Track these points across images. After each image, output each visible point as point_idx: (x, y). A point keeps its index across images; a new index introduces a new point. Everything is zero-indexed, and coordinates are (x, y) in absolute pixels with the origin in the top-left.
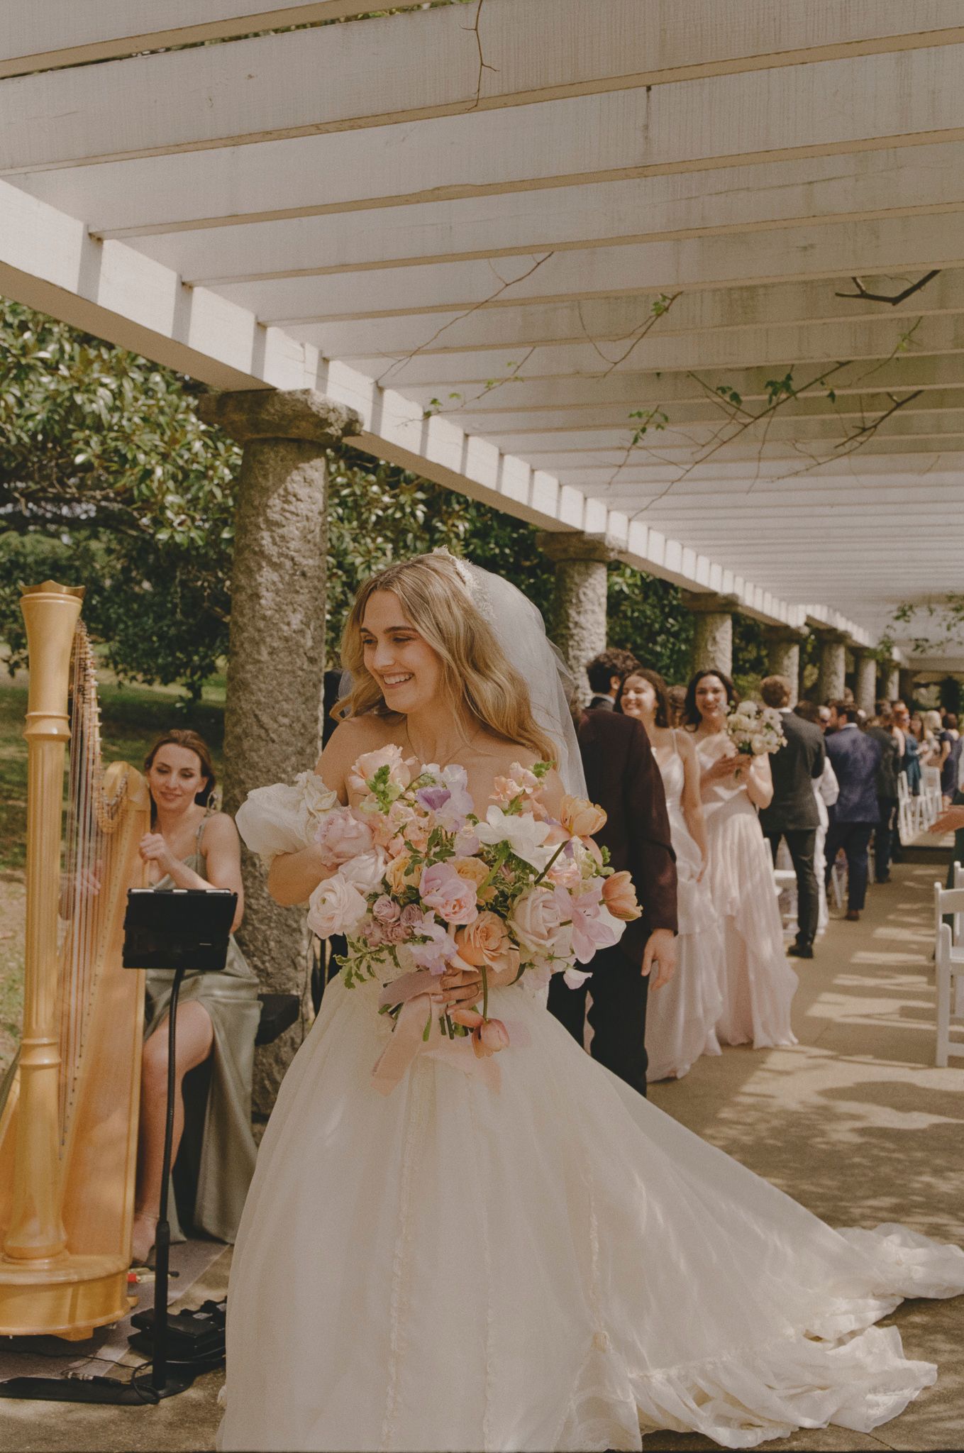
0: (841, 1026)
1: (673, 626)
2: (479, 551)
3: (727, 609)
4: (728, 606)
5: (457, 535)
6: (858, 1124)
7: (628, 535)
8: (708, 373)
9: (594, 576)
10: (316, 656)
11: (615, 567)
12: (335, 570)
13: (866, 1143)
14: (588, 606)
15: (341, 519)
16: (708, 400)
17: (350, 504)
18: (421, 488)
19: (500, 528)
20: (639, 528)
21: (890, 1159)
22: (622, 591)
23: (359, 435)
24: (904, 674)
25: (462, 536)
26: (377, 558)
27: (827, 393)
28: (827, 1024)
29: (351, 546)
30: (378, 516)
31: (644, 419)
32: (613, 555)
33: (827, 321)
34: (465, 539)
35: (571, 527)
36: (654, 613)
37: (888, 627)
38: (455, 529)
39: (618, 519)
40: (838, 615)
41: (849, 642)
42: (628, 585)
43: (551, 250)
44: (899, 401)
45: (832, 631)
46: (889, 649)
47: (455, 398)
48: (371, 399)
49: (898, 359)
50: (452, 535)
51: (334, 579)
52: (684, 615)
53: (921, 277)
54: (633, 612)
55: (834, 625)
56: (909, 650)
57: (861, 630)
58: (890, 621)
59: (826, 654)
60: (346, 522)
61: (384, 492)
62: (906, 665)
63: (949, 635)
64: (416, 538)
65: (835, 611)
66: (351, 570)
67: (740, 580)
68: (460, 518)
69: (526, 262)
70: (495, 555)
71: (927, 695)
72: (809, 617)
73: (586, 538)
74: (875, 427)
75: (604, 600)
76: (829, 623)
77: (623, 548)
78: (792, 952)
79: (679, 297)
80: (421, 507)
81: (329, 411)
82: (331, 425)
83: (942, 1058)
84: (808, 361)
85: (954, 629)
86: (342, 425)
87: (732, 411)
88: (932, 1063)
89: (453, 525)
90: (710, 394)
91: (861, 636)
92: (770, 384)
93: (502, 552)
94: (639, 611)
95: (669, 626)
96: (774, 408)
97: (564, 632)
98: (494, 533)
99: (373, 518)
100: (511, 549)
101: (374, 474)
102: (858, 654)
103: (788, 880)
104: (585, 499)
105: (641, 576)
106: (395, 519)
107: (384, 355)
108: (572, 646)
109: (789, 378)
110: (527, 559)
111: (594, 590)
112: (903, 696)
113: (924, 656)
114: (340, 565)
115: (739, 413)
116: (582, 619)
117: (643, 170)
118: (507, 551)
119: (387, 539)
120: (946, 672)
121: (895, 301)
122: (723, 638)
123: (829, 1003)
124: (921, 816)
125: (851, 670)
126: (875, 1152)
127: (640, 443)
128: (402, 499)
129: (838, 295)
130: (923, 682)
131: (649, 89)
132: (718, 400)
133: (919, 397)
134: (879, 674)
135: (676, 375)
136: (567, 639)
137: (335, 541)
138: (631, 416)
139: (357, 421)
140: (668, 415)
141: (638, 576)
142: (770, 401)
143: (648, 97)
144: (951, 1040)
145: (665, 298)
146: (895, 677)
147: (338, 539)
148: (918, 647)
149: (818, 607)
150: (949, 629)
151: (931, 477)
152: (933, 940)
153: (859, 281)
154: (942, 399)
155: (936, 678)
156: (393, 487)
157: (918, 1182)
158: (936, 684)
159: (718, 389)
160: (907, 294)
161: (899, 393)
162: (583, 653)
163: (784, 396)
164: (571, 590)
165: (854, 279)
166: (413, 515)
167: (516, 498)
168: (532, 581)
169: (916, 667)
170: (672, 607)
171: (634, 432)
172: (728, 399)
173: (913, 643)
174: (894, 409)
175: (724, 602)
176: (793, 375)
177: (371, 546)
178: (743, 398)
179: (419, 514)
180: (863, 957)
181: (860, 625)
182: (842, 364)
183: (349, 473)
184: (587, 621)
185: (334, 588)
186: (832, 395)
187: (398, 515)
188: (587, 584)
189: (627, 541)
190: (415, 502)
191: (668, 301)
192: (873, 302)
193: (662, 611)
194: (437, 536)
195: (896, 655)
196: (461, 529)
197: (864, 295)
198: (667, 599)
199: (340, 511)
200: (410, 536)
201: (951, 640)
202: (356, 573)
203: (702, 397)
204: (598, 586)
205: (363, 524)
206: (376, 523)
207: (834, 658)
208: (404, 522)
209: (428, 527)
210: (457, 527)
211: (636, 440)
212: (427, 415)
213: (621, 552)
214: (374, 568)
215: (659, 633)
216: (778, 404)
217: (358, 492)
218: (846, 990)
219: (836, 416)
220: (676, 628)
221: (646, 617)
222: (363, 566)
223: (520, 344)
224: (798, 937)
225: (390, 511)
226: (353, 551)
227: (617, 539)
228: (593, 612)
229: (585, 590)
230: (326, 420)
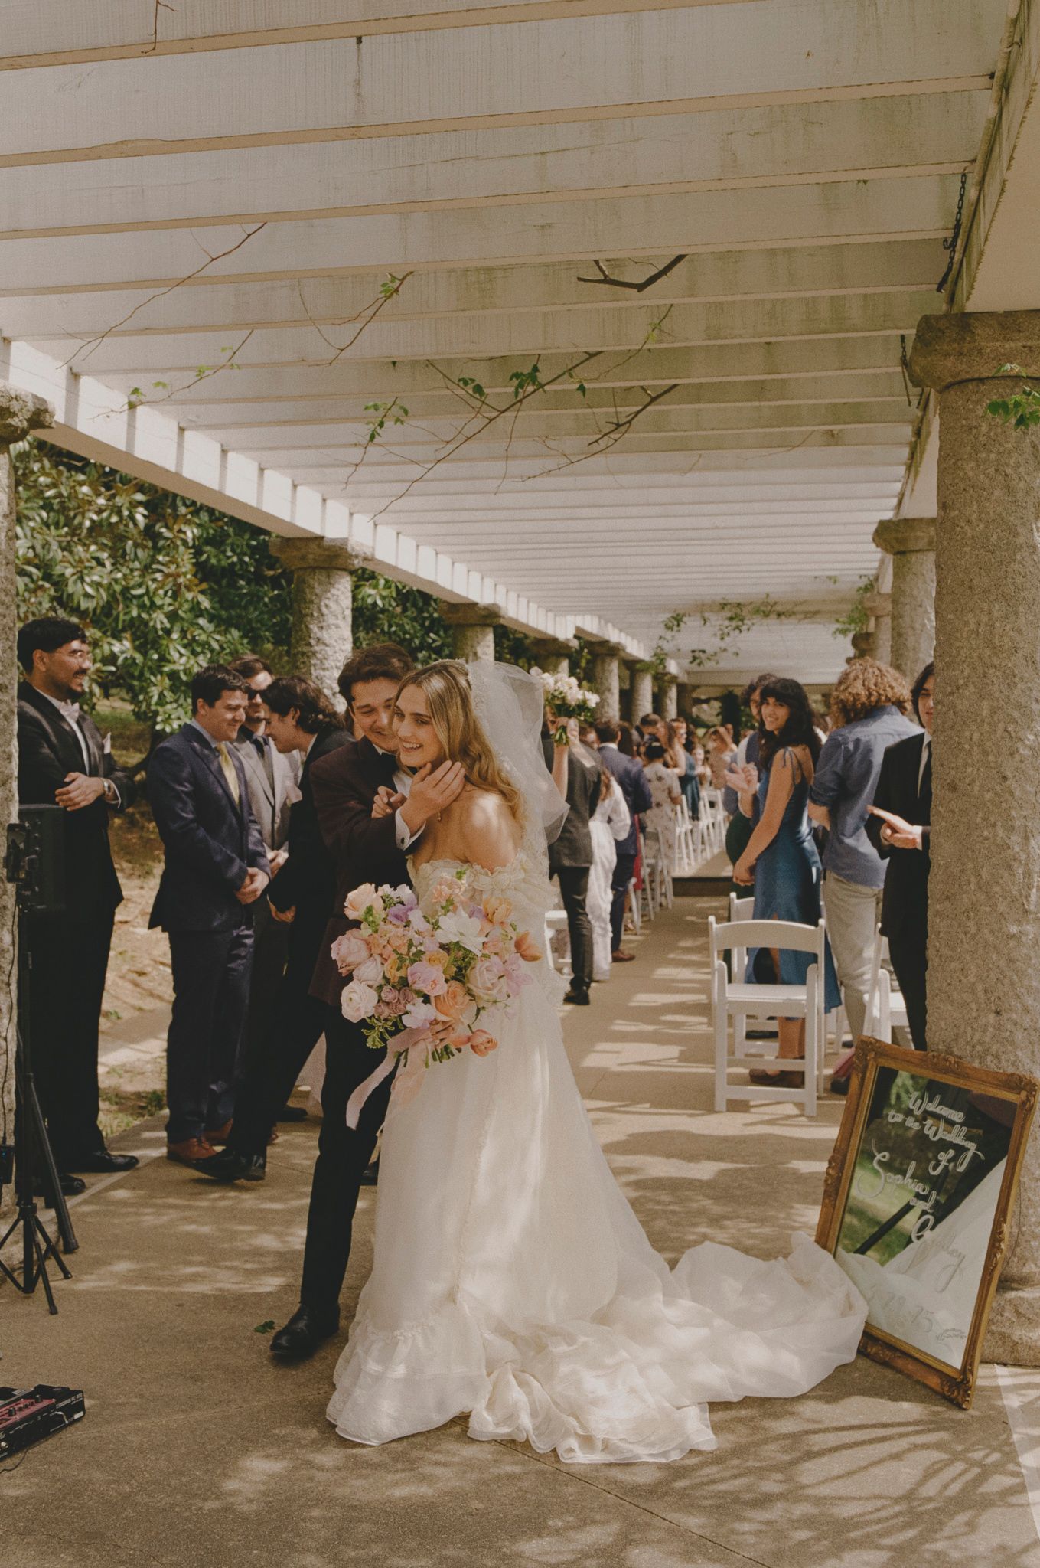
0: (619, 1075)
1: (434, 641)
2: (213, 561)
3: (488, 622)
4: (489, 618)
5: (185, 542)
6: (632, 1178)
7: (374, 540)
8: (449, 362)
9: (337, 586)
10: (7, 683)
11: (364, 576)
12: (40, 583)
13: (640, 1197)
14: (332, 620)
15: (46, 524)
16: (448, 392)
17: (56, 507)
18: (141, 488)
19: (235, 535)
20: (386, 532)
21: (664, 1212)
22: (375, 604)
23: (49, 427)
24: (682, 689)
25: (191, 544)
26: (92, 568)
27: (577, 385)
28: (603, 1074)
29: (60, 554)
30: (92, 521)
31: (381, 412)
32: (357, 563)
33: (570, 307)
34: (194, 547)
35: (310, 532)
36: (413, 626)
37: (661, 638)
38: (182, 536)
39: (363, 522)
40: (610, 625)
41: (622, 654)
42: (383, 598)
43: (263, 221)
44: (653, 395)
45: (604, 643)
46: (662, 661)
47: (161, 387)
48: (64, 385)
49: (649, 350)
50: (179, 542)
51: (40, 593)
52: (446, 629)
53: (667, 262)
54: (390, 626)
55: (607, 638)
56: (686, 662)
57: (635, 642)
58: (662, 631)
59: (599, 669)
60: (52, 528)
61: (99, 495)
62: (684, 678)
63: (723, 645)
64: (136, 545)
65: (607, 622)
66: (59, 583)
67: (501, 589)
68: (188, 522)
69: (236, 233)
70: (233, 563)
71: (709, 712)
72: (578, 629)
73: (326, 543)
74: (629, 422)
75: (349, 613)
76: (600, 634)
77: (369, 554)
78: (568, 999)
79: (410, 277)
80: (141, 509)
81: (11, 399)
82: (14, 415)
83: (720, 1102)
84: (553, 351)
85: (727, 639)
86: (28, 415)
87: (478, 404)
88: (710, 1109)
89: (180, 531)
90: (450, 385)
91: (636, 649)
92: (516, 375)
93: (241, 560)
94: (398, 625)
95: (430, 641)
96: (521, 401)
97: (305, 649)
98: (229, 541)
99: (87, 523)
100: (250, 558)
101: (84, 473)
102: (632, 668)
103: (560, 921)
104: (324, 500)
105: (397, 587)
106: (110, 524)
107: (72, 336)
108: (315, 665)
109: (535, 369)
110: (271, 568)
111: (337, 601)
112: (683, 713)
113: (701, 669)
114: (47, 577)
115: (484, 406)
116: (325, 635)
117: (357, 131)
118: (247, 559)
119: (102, 547)
120: (725, 686)
121: (641, 287)
122: (485, 654)
123: (604, 1052)
124: (703, 843)
125: (627, 686)
126: (650, 1206)
127: (377, 440)
128: (119, 501)
129: (580, 279)
130: (703, 697)
131: (359, 40)
132: (460, 392)
133: (673, 392)
134: (656, 689)
135: (414, 364)
136: (308, 657)
137: (39, 549)
138: (367, 408)
139: (46, 411)
140: (407, 407)
141: (393, 586)
142: (517, 393)
143: (359, 49)
144: (730, 1083)
145: (394, 278)
146: (673, 693)
147: (43, 547)
148: (695, 658)
149: (588, 618)
150: (722, 639)
151: (694, 477)
152: (708, 977)
153: (601, 264)
154: (698, 394)
155: (717, 693)
156: (108, 487)
157: (694, 1233)
158: (716, 699)
159: (460, 380)
160: (652, 280)
161: (654, 387)
162: (327, 673)
163: (530, 389)
164: (312, 602)
165: (597, 262)
166: (132, 518)
167: (243, 499)
168: (276, 592)
169: (694, 681)
170: (433, 620)
171: (371, 426)
172: (471, 392)
173: (691, 654)
174: (649, 404)
175: (483, 613)
176: (539, 366)
177: (83, 555)
178: (486, 390)
179: (139, 518)
180: (644, 999)
181: (633, 637)
182: (591, 355)
183: (54, 472)
184: (330, 637)
185: (40, 603)
186: (582, 388)
187: (114, 519)
188: (329, 595)
189: (373, 548)
190: (134, 505)
191: (398, 283)
192: (618, 288)
193: (422, 625)
194: (161, 543)
195: (673, 667)
196: (189, 535)
197: (607, 280)
198: (428, 612)
199: (44, 514)
200: (130, 543)
201: (725, 650)
202: (67, 586)
203: (440, 388)
204: (342, 597)
205: (74, 531)
206: (91, 530)
207: (607, 674)
208: (122, 527)
209: (149, 532)
210: (185, 533)
211: (372, 437)
212: (132, 406)
213: (365, 559)
214: (87, 579)
215: (420, 649)
216: (525, 397)
217: (65, 494)
218: (624, 1037)
219: (589, 411)
220: (438, 643)
221: (405, 632)
222: (75, 577)
223: (236, 326)
224: (572, 982)
225: (105, 515)
226: (61, 561)
227: (362, 544)
228: (337, 627)
229: (327, 602)
230: (8, 409)
